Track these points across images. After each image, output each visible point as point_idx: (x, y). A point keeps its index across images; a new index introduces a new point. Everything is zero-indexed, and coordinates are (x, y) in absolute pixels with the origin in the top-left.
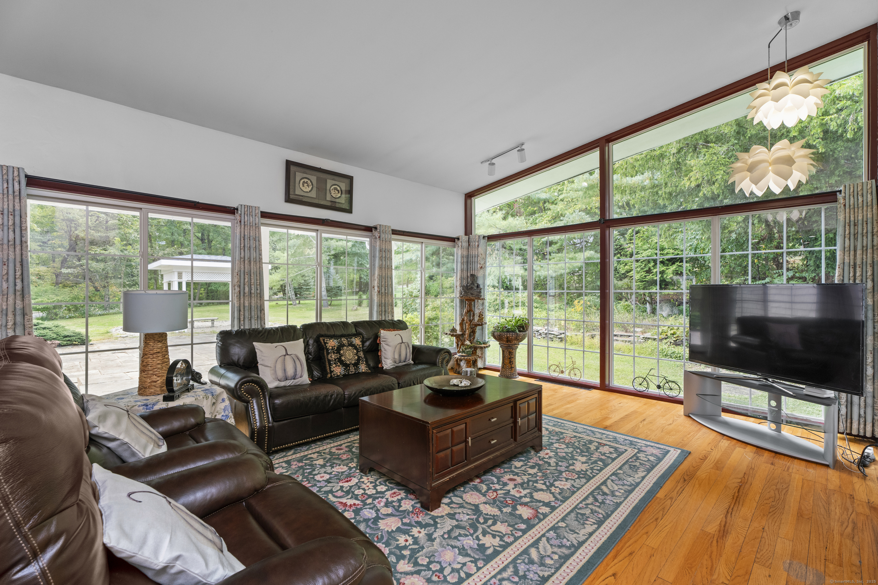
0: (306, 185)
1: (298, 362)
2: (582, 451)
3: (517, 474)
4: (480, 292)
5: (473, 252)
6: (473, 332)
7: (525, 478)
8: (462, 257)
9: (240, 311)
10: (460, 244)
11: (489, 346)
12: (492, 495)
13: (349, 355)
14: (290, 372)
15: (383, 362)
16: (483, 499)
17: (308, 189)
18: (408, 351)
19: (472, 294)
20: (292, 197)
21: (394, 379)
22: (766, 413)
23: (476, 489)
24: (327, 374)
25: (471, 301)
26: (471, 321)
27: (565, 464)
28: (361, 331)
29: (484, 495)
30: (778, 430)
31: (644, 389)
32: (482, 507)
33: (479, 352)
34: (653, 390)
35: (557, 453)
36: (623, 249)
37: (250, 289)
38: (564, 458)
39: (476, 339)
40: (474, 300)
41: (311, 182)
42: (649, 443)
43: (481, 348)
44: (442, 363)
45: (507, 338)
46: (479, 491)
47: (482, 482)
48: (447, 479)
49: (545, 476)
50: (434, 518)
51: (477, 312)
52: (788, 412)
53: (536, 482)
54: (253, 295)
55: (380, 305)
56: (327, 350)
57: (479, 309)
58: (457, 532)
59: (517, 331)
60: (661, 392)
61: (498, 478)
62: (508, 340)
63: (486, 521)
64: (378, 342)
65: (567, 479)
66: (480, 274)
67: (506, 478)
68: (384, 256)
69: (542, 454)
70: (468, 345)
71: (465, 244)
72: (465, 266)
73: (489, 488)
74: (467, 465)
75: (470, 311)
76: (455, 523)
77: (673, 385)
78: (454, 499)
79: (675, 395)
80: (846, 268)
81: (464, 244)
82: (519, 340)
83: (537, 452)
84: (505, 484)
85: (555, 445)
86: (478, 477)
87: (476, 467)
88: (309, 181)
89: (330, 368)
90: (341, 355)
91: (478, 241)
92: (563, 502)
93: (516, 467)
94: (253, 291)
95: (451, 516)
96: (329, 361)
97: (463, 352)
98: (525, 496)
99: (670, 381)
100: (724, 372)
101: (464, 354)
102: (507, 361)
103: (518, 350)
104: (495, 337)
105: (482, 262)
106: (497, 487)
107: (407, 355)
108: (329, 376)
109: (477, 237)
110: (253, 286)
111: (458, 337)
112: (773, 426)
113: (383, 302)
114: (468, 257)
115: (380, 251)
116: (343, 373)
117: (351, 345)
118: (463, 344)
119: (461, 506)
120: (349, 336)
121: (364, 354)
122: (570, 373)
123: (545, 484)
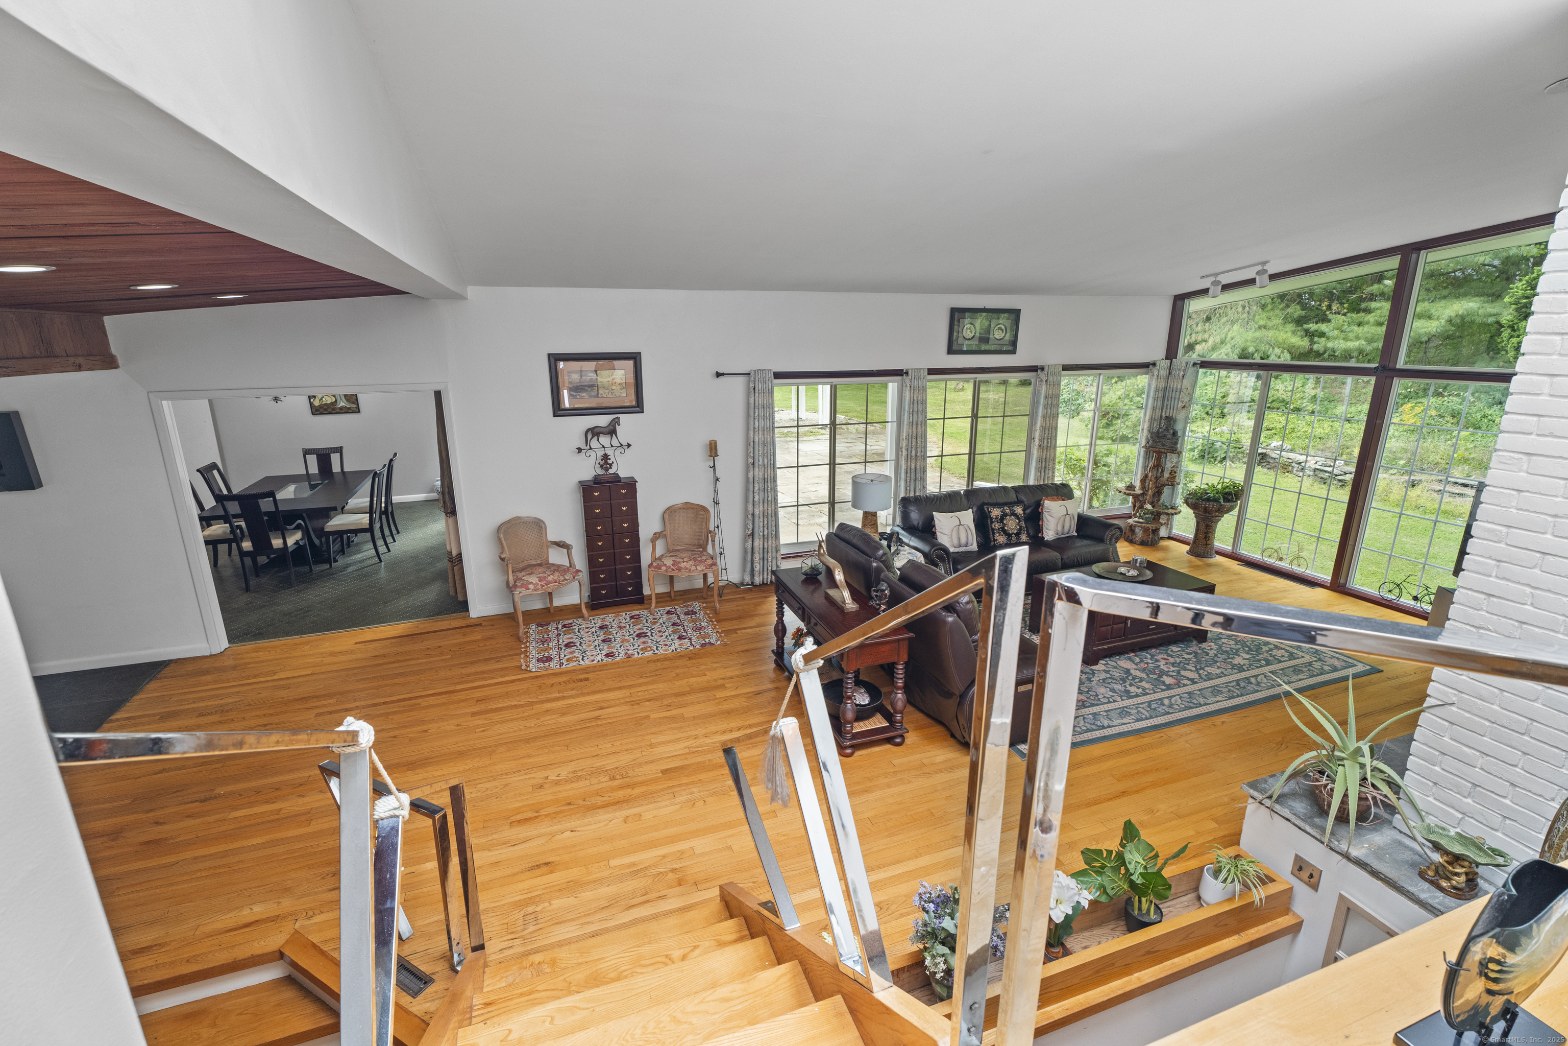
0: (969, 331)
1: (969, 532)
2: (1250, 650)
3: (1172, 656)
4: (1176, 443)
5: (1175, 384)
6: (1158, 493)
7: (1178, 660)
8: (1157, 390)
9: (907, 473)
10: (1156, 373)
11: (1180, 512)
12: (1143, 665)
13: (1012, 524)
14: (963, 541)
15: (1045, 533)
16: (1135, 667)
17: (972, 335)
18: (1073, 522)
19: (1163, 445)
20: (955, 346)
21: (1058, 554)
23: (1130, 659)
24: (991, 542)
25: (1159, 453)
26: (1157, 478)
27: (1224, 657)
28: (1023, 498)
29: (1136, 664)
31: (1394, 598)
32: (1132, 671)
33: (1163, 519)
35: (1221, 647)
37: (916, 452)
38: (1227, 652)
39: (1161, 501)
40: (1166, 453)
41: (975, 326)
42: (1339, 656)
43: (1168, 514)
44: (1111, 540)
45: (1205, 508)
46: (1133, 662)
47: (1136, 656)
48: (1105, 647)
49: (1199, 662)
50: (1092, 670)
51: (1168, 466)
53: (1188, 664)
54: (918, 458)
55: (1040, 461)
56: (991, 519)
57: (1172, 462)
58: (1110, 681)
59: (1222, 501)
60: (1416, 605)
61: (1152, 656)
62: (1206, 510)
63: (1134, 679)
64: (1040, 510)
65: (1219, 668)
66: (1180, 416)
67: (1159, 657)
68: (1050, 403)
69: (1204, 645)
70: (1148, 510)
71: (1164, 373)
72: (1160, 403)
73: (1142, 661)
74: (1124, 640)
75: (1158, 466)
76: (1108, 676)
78: (1109, 662)
81: (1162, 372)
82: (1222, 511)
83: (1200, 642)
84: (1157, 661)
85: (1223, 640)
86: (1133, 652)
87: (1132, 643)
88: (973, 326)
89: (994, 537)
90: (1005, 525)
91: (1184, 370)
92: (1206, 680)
93: (1172, 651)
94: (918, 454)
95: (1107, 672)
96: (993, 530)
97: (1140, 517)
98: (1173, 671)
99: (1432, 593)
101: (1141, 520)
102: (1201, 536)
103: (1220, 525)
104: (1188, 505)
105: (1186, 400)
106: (1150, 661)
107: (1071, 527)
108: (993, 543)
109: (1184, 364)
110: (919, 450)
111: (1136, 497)
113: (1044, 457)
114: (1165, 389)
115: (1046, 397)
116: (1005, 542)
117: (1014, 514)
118: (1141, 507)
119: (1115, 667)
120: (1011, 504)
121: (1025, 523)
122: (1291, 562)
123: (1196, 667)
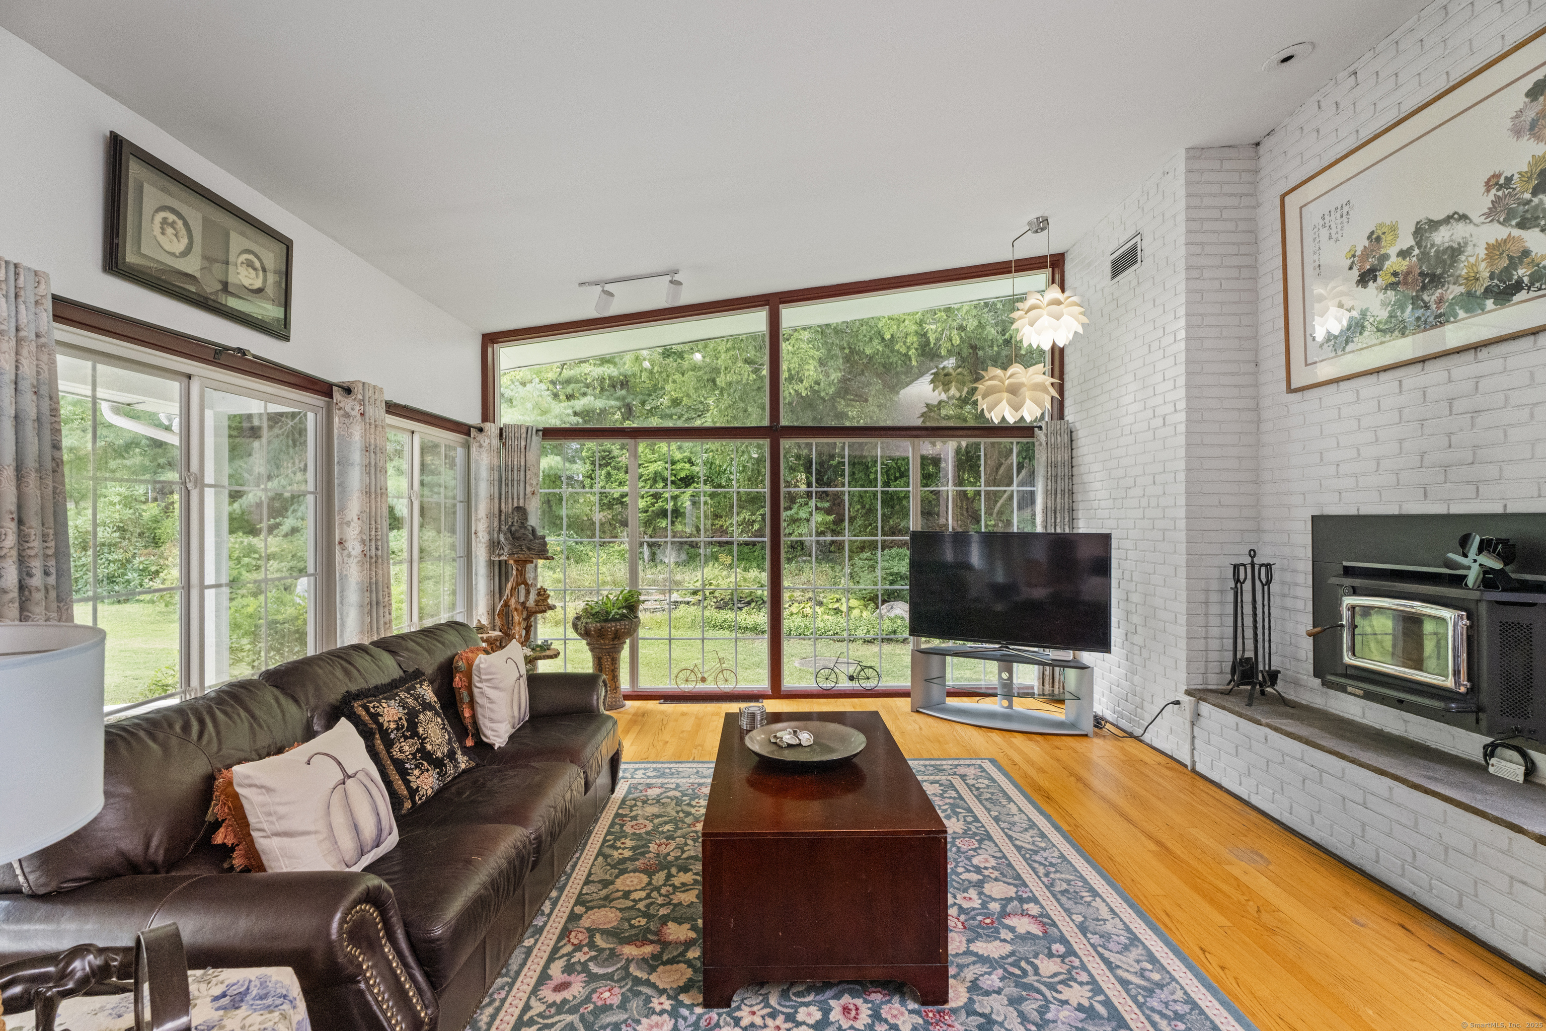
0: (170, 231)
1: (375, 792)
4: (545, 544)
5: (515, 460)
6: (528, 628)
8: (491, 469)
10: (485, 441)
13: (433, 733)
15: (486, 732)
17: (180, 246)
20: (131, 258)
22: (996, 688)
24: (402, 802)
25: (523, 563)
30: (1010, 706)
31: (833, 685)
34: (845, 684)
36: (614, 457)
40: (532, 562)
41: (186, 225)
42: (956, 762)
45: (616, 632)
52: (1020, 681)
54: (38, 596)
56: (385, 733)
58: (1029, 1010)
60: (855, 685)
64: (457, 683)
68: (372, 462)
71: (496, 443)
72: (496, 489)
75: (523, 584)
77: (869, 672)
79: (873, 685)
80: (1049, 513)
81: (494, 442)
88: (180, 223)
89: (407, 783)
90: (422, 740)
91: (526, 439)
96: (399, 763)
99: (866, 667)
100: (950, 644)
105: (535, 483)
108: (407, 805)
112: (1005, 703)
115: (366, 449)
116: (436, 786)
117: (426, 705)
120: (404, 684)
122: (716, 679)
